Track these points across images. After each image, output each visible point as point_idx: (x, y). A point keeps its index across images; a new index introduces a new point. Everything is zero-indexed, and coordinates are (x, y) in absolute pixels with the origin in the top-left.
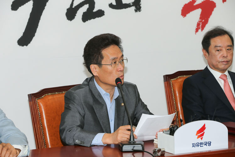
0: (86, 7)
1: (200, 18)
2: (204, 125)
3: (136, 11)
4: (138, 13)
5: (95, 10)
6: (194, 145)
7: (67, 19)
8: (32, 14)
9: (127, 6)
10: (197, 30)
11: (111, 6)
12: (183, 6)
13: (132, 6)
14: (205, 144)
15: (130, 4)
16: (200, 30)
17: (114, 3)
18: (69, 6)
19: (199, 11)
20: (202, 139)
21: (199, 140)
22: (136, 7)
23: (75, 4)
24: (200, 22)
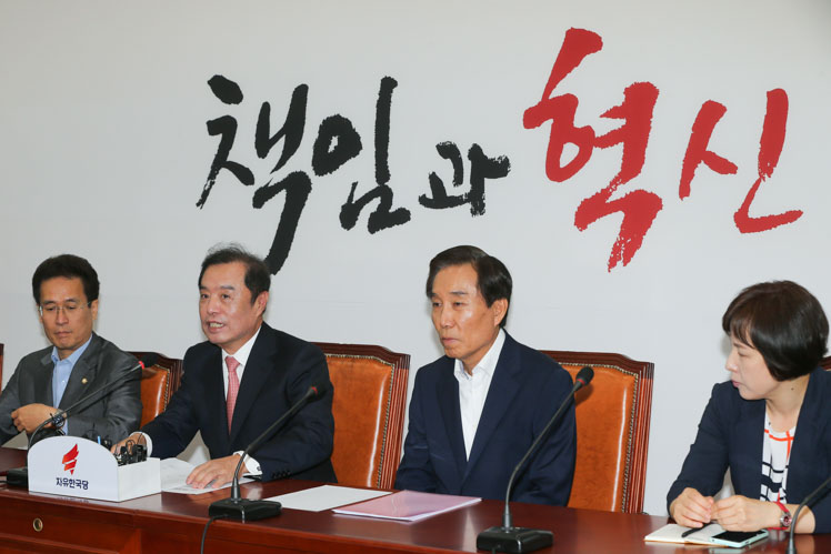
0: (376, 202)
1: (621, 234)
2: (76, 447)
3: (474, 213)
4: (478, 217)
5: (392, 210)
6: (59, 482)
7: (343, 226)
8: (284, 215)
9: (455, 202)
10: (612, 263)
11: (423, 200)
12: (579, 204)
13: (466, 201)
14: (78, 485)
15: (461, 196)
16: (620, 263)
17: (430, 196)
18: (345, 201)
19: (617, 218)
20: (72, 471)
21: (67, 475)
22: (474, 205)
23: (357, 197)
24: (621, 242)
